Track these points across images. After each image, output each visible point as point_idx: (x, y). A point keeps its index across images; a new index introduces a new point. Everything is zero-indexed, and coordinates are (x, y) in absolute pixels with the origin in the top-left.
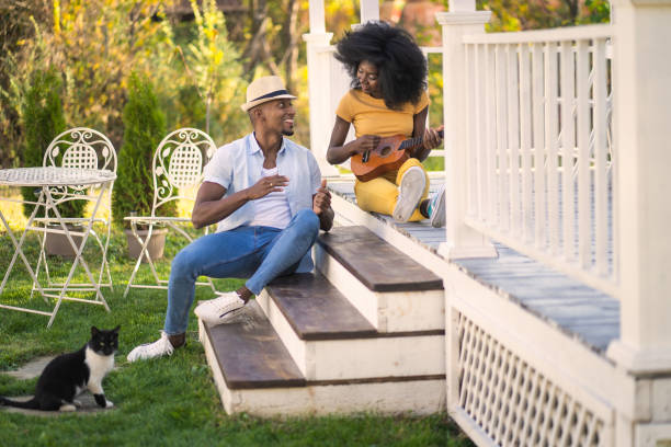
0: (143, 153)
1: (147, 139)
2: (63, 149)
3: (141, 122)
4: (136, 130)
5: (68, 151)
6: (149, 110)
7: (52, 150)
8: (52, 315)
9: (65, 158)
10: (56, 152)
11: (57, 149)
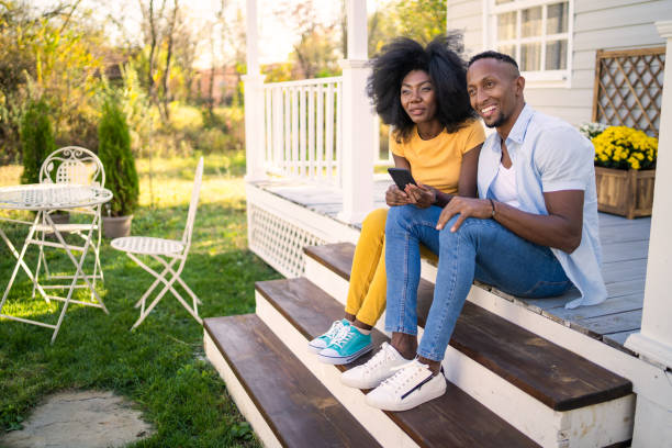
0: (114, 162)
1: (117, 151)
2: (57, 164)
3: (112, 138)
4: (109, 144)
5: (62, 166)
6: (118, 130)
7: (47, 166)
8: (56, 328)
9: (58, 172)
10: (51, 167)
11: (52, 164)
